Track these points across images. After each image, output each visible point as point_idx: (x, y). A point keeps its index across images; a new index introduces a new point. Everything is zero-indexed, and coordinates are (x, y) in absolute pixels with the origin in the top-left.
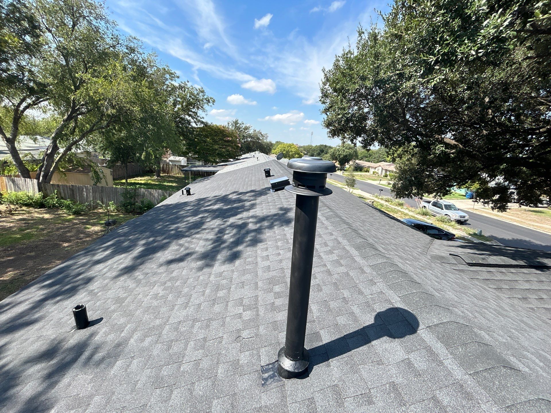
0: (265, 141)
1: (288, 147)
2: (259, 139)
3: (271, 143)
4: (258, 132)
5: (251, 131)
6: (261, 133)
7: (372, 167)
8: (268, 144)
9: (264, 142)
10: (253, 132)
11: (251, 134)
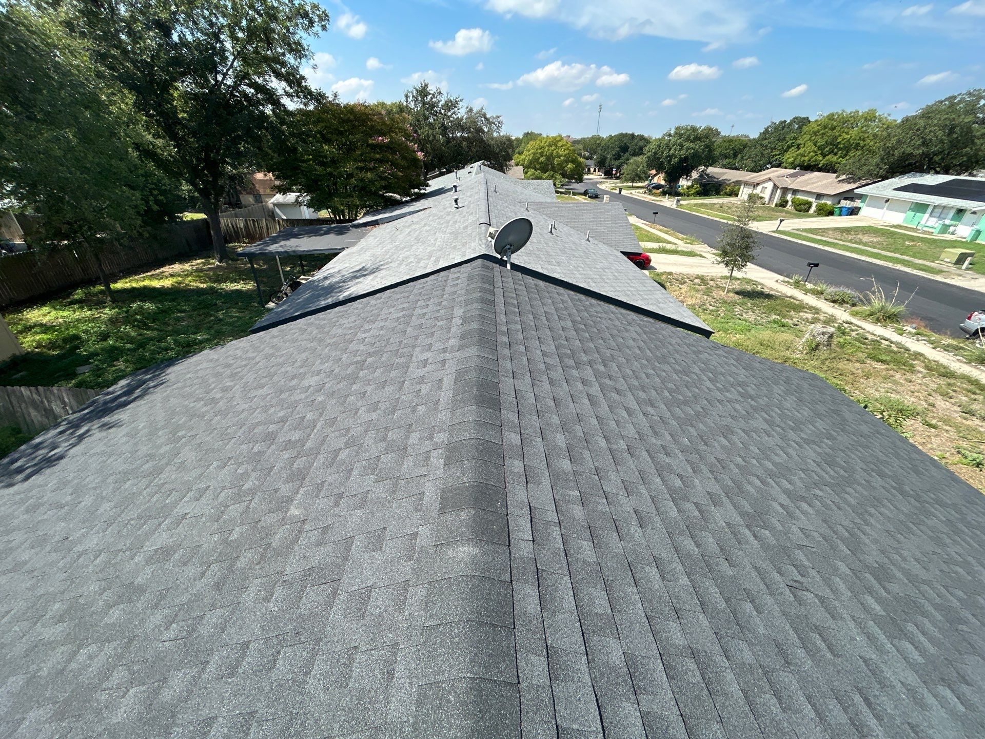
0: (495, 135)
1: (550, 146)
2: (479, 130)
3: (509, 139)
4: (478, 112)
5: (461, 113)
6: (484, 115)
7: (747, 184)
8: (503, 143)
9: (493, 139)
10: (467, 113)
11: (462, 119)
